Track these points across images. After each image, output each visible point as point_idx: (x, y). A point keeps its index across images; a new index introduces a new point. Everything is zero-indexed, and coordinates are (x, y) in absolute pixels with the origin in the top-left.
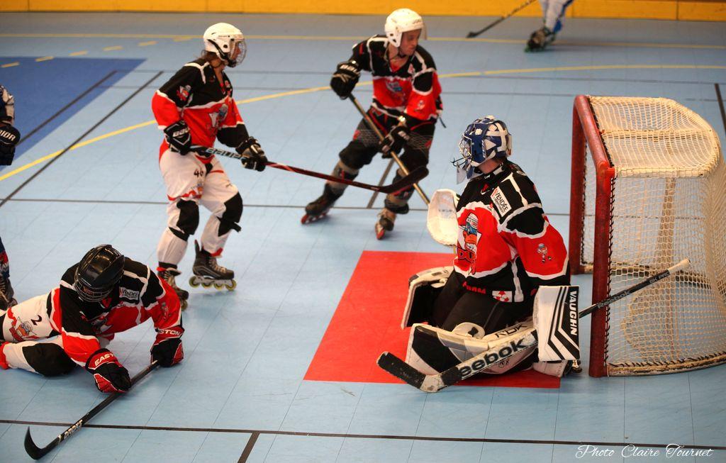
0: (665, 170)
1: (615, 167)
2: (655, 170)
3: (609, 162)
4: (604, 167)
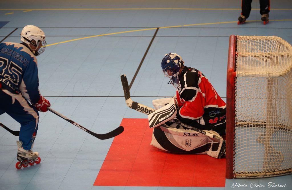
0: (262, 73)
1: (237, 72)
2: (257, 73)
3: (234, 69)
4: (230, 72)
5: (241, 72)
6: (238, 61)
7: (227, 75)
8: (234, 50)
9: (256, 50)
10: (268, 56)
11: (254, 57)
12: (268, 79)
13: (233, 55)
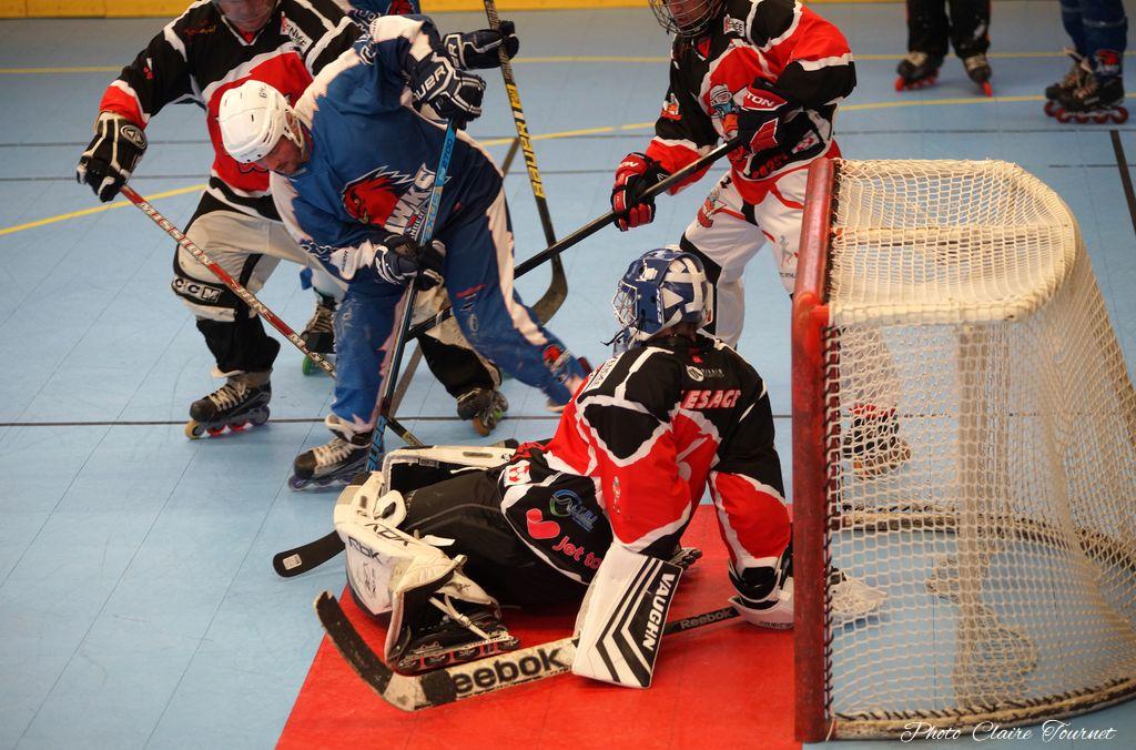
0: (933, 308)
1: (831, 303)
2: (913, 309)
3: (821, 295)
4: (808, 304)
5: (847, 307)
6: (841, 264)
7: (793, 318)
8: (823, 219)
9: (918, 216)
10: (963, 241)
11: (906, 243)
12: (959, 333)
13: (818, 239)
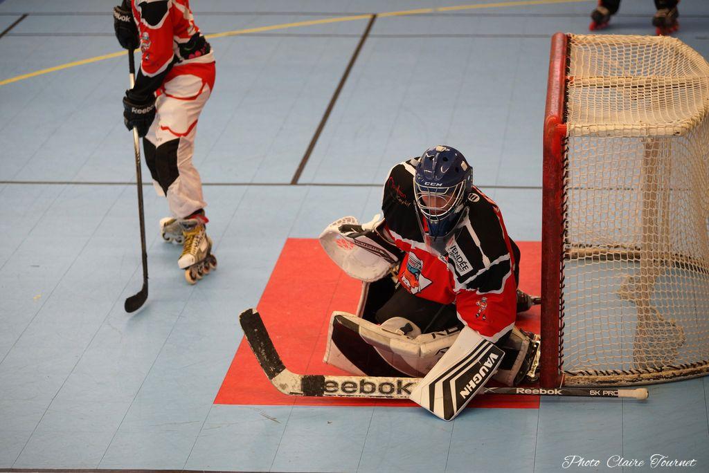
0: (630, 127)
1: (568, 123)
2: (617, 127)
3: (562, 118)
4: (552, 123)
5: (578, 126)
6: (572, 98)
7: (544, 131)
8: (561, 70)
9: (618, 69)
10: (647, 86)
11: (612, 86)
12: (646, 143)
13: (559, 83)
